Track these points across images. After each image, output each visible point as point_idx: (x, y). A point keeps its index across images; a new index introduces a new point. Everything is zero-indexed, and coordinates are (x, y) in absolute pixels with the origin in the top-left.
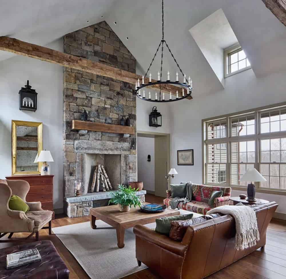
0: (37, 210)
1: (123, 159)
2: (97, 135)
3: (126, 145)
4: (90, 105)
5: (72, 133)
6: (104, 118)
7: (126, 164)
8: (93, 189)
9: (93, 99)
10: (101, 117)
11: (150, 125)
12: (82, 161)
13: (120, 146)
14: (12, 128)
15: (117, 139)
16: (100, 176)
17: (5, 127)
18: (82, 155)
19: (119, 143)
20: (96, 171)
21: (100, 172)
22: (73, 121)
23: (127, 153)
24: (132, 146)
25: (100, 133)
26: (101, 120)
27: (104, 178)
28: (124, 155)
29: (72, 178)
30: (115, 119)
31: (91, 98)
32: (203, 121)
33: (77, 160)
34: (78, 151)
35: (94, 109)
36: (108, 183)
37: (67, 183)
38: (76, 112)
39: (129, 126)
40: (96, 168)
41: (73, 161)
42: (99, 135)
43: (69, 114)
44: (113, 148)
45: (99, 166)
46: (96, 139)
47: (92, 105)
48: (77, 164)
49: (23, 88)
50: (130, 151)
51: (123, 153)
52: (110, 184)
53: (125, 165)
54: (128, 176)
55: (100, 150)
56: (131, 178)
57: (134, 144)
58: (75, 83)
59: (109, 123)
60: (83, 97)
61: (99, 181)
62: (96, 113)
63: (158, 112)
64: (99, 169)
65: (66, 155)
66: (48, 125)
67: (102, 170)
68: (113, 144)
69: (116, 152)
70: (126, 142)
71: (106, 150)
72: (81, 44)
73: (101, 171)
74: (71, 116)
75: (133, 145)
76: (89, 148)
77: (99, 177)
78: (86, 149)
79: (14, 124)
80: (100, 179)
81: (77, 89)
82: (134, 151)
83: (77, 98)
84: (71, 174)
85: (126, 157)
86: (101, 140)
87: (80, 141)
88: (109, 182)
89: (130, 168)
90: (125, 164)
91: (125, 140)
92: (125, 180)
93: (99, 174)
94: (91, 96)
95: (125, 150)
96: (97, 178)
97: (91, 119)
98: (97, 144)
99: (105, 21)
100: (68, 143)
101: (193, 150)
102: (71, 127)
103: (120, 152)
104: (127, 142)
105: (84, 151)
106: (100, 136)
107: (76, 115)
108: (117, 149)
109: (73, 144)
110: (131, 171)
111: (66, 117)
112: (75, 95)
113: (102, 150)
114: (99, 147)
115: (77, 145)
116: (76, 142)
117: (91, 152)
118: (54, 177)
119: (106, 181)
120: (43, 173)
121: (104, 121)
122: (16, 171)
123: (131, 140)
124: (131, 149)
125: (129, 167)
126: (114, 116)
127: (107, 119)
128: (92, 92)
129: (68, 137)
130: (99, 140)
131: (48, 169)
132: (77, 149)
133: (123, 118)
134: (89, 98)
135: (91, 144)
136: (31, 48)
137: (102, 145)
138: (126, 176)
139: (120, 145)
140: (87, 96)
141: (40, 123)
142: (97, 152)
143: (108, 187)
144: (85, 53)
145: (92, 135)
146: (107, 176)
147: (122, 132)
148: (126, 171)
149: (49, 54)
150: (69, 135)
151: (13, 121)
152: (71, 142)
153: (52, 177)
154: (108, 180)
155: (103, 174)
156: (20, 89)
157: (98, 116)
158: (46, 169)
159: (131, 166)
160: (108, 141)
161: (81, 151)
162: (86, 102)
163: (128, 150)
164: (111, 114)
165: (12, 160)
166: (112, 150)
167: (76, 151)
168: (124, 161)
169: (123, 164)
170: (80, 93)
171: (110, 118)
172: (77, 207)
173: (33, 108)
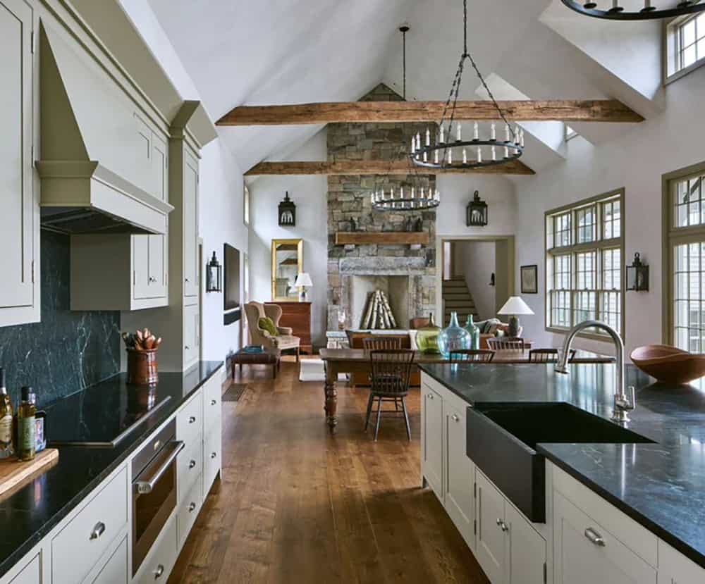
0: (287, 334)
1: (411, 283)
2: (370, 249)
3: (418, 260)
4: (359, 209)
5: (337, 248)
6: (381, 224)
7: (418, 291)
8: (367, 324)
9: (364, 200)
10: (375, 223)
11: (468, 225)
12: (349, 285)
13: (408, 263)
14: (272, 249)
15: (402, 252)
16: (378, 307)
17: (266, 247)
18: (349, 277)
19: (406, 258)
20: (373, 299)
21: (379, 302)
22: (337, 234)
23: (419, 273)
24: (427, 262)
25: (375, 246)
26: (376, 228)
27: (383, 311)
28: (413, 277)
29: (335, 307)
30: (398, 224)
31: (362, 198)
32: (547, 214)
33: (343, 284)
34: (344, 272)
35: (365, 213)
36: (389, 318)
37: (329, 314)
38: (341, 221)
39: (421, 231)
40: (374, 295)
41: (337, 285)
42: (373, 249)
43: (333, 225)
44: (395, 266)
45: (378, 292)
46: (368, 255)
47: (362, 208)
48: (342, 289)
49: (281, 203)
50: (425, 269)
51: (412, 274)
52: (392, 319)
53: (415, 293)
54: (421, 308)
55: (374, 269)
56: (425, 312)
57: (431, 259)
58: (340, 182)
59: (388, 231)
60: (350, 199)
61: (375, 314)
62: (369, 218)
63: (481, 200)
64: (377, 297)
65: (329, 277)
66: (309, 240)
67: (382, 298)
68: (395, 260)
69: (400, 273)
70: (417, 256)
71: (384, 269)
72: (348, 128)
73: (380, 300)
74: (335, 227)
75: (430, 261)
76: (358, 268)
77: (376, 309)
78: (354, 269)
79: (274, 243)
80: (378, 311)
81: (342, 190)
82: (431, 270)
83: (342, 202)
84: (335, 302)
85: (417, 279)
86: (376, 256)
87: (346, 259)
88: (391, 316)
89: (424, 297)
90: (415, 290)
91: (415, 253)
92: (415, 313)
93: (376, 305)
94: (361, 196)
95: (416, 269)
96: (373, 309)
97: (362, 228)
98: (371, 262)
99: (382, 84)
100: (331, 262)
101: (536, 266)
102: (334, 241)
103: (406, 271)
104: (420, 256)
105: (352, 272)
106: (375, 250)
107: (341, 224)
108: (401, 267)
109: (338, 264)
110: (426, 301)
111: (329, 229)
112: (339, 199)
113: (378, 270)
114: (373, 265)
115: (342, 264)
116: (342, 260)
117: (362, 273)
118: (311, 305)
119: (386, 314)
120: (300, 300)
121: (380, 228)
122: (276, 296)
123: (425, 253)
124: (426, 266)
125: (423, 294)
126: (397, 219)
127: (386, 224)
128: (362, 191)
129: (331, 255)
130: (373, 255)
131: (306, 295)
132: (342, 269)
133: (409, 220)
134: (358, 199)
135: (362, 262)
136: (282, 167)
137: (378, 263)
138: (417, 308)
139: (406, 261)
140: (356, 196)
141: (300, 240)
142: (370, 273)
143: (388, 324)
144: (353, 138)
145: (363, 250)
146: (388, 308)
147: (407, 242)
148: (417, 301)
149: (299, 168)
150: (333, 251)
151: (273, 240)
152: (335, 261)
153: (309, 304)
154: (390, 313)
155: (383, 305)
156: (279, 204)
157: (372, 222)
158: (303, 295)
159: (426, 292)
160: (388, 256)
161: (348, 272)
162: (355, 205)
163: (422, 269)
164: (392, 216)
165: (272, 285)
166: (393, 269)
167: (340, 272)
168: (414, 286)
169: (411, 289)
170: (345, 194)
171: (389, 223)
172: (337, 342)
173: (292, 224)
